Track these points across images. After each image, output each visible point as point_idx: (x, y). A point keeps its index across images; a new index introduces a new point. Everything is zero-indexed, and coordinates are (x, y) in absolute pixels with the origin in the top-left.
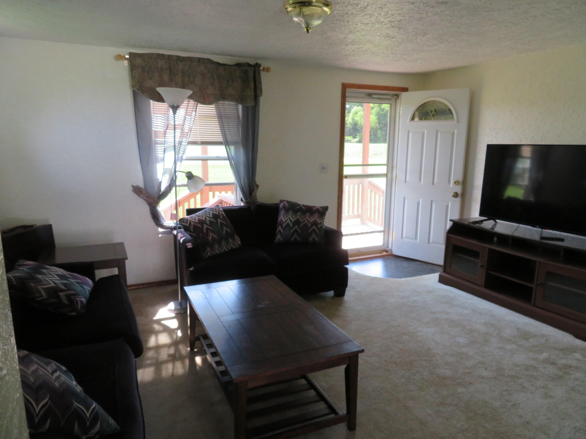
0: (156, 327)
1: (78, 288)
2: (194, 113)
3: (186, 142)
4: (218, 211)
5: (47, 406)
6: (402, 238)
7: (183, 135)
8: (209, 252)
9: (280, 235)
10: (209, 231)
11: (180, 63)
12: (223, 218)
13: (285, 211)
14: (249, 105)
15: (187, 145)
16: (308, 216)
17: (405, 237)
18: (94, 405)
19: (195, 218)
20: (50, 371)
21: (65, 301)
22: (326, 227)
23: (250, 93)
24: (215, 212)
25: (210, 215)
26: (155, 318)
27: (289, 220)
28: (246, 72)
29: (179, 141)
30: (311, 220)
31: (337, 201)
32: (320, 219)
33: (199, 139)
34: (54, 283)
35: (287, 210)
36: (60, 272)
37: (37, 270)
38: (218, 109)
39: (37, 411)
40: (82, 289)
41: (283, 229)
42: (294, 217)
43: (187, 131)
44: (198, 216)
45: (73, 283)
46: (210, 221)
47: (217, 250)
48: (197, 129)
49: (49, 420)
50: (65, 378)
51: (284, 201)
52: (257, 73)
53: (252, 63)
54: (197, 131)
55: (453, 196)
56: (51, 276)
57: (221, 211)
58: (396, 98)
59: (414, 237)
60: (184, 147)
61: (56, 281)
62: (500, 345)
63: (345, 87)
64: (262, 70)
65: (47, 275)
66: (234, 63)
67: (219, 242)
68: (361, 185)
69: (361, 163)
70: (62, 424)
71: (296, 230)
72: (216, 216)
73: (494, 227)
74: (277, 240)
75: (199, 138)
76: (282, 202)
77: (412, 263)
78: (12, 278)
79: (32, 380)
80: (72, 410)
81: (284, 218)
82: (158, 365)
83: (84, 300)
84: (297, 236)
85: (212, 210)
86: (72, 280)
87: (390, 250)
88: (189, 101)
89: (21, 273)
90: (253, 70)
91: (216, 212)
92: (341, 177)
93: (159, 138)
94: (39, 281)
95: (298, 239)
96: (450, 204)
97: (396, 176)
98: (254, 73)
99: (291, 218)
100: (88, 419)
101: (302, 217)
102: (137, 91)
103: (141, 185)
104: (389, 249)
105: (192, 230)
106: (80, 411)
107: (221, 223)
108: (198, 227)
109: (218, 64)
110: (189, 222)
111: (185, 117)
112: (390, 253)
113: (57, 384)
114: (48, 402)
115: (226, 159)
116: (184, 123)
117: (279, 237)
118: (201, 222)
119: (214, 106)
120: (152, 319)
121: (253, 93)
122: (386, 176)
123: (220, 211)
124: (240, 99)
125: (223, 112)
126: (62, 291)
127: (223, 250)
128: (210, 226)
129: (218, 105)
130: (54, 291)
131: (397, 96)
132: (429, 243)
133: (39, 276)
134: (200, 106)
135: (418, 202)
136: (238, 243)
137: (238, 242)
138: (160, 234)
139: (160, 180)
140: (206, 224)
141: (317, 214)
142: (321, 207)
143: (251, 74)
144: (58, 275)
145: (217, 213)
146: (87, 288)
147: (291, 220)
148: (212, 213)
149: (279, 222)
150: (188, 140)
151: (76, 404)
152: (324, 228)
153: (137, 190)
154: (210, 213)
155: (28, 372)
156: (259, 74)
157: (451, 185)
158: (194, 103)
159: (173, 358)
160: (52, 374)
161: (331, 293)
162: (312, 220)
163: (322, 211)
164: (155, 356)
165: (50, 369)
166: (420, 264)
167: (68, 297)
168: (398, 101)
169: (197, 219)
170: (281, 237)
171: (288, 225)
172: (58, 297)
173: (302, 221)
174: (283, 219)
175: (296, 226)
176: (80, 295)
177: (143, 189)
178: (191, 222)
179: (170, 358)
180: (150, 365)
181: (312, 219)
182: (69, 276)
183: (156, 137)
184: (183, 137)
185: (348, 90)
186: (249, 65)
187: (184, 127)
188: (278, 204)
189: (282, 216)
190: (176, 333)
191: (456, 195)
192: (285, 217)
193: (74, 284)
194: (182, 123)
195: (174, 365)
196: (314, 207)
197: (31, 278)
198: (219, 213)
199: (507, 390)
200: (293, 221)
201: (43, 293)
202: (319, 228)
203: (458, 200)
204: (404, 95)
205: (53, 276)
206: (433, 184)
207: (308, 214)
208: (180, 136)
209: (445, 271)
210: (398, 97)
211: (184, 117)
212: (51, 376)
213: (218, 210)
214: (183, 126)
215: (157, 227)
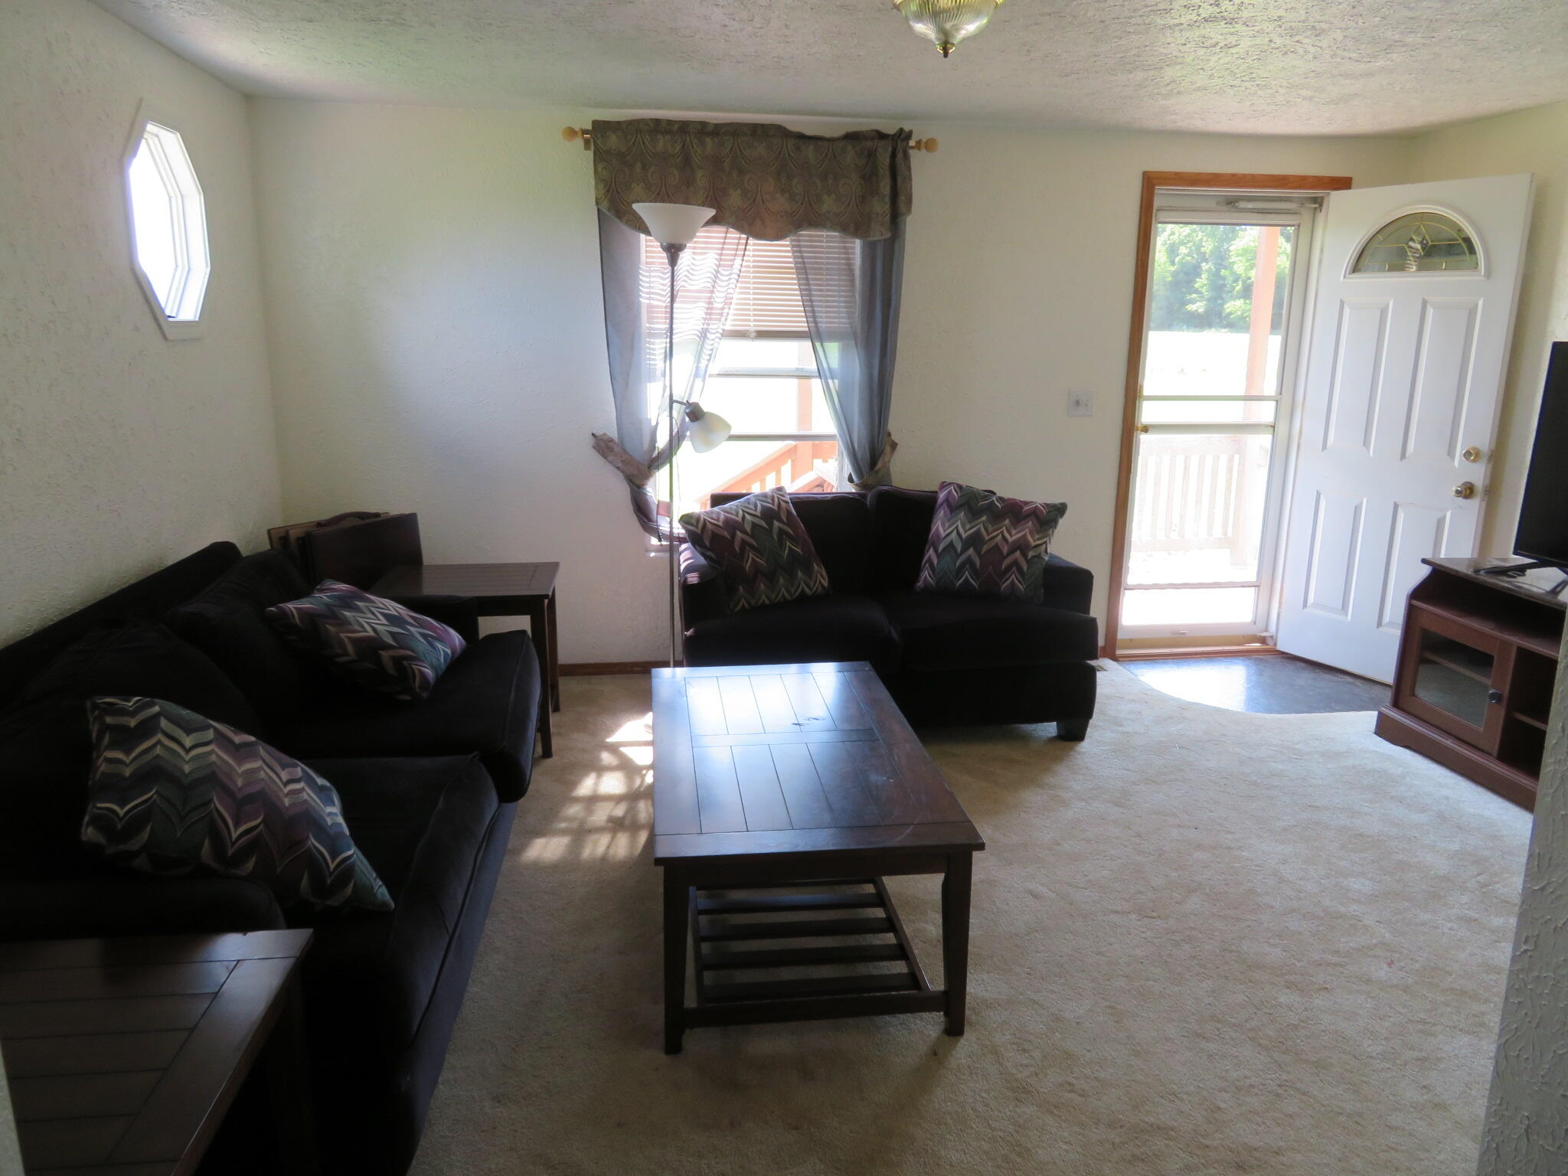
0: (606, 758)
1: (421, 645)
2: (738, 261)
3: (717, 332)
4: (779, 502)
5: (256, 832)
6: (1305, 605)
7: (710, 314)
8: (742, 599)
9: (930, 572)
10: (747, 548)
11: (708, 140)
12: (787, 519)
13: (948, 511)
14: (877, 237)
15: (720, 339)
16: (1005, 525)
17: (1315, 605)
18: (350, 853)
19: (719, 514)
20: (285, 779)
21: (390, 669)
22: (1052, 557)
23: (880, 207)
24: (770, 503)
25: (756, 510)
26: (609, 740)
27: (954, 534)
28: (871, 155)
29: (702, 329)
30: (1011, 536)
31: (1116, 492)
32: (1037, 537)
33: (752, 326)
34: (374, 630)
35: (953, 508)
36: (392, 609)
37: (346, 602)
38: (797, 250)
39: (234, 836)
40: (430, 648)
41: (938, 556)
42: (968, 527)
43: (721, 305)
44: (728, 513)
45: (412, 635)
46: (754, 525)
47: (764, 594)
48: (749, 299)
49: (254, 859)
50: (310, 796)
51: (950, 484)
52: (900, 155)
53: (890, 129)
54: (749, 304)
55: (1458, 493)
56: (371, 616)
57: (787, 502)
58: (1315, 209)
59: (1340, 607)
60: (712, 345)
61: (378, 627)
62: (1472, 914)
63: (1150, 182)
64: (912, 148)
65: (363, 612)
66: (839, 133)
67: (771, 578)
68: (1237, 457)
69: (1242, 393)
70: (279, 870)
71: (969, 560)
72: (769, 515)
73: (1558, 590)
74: (920, 584)
75: (752, 324)
76: (946, 486)
77: (1328, 677)
78: (294, 610)
79: (240, 782)
80: (304, 850)
81: (944, 527)
82: (581, 833)
83: (429, 672)
84: (970, 575)
85: (764, 499)
86: (412, 629)
87: (1272, 637)
88: (727, 233)
89: (312, 604)
90: (890, 149)
91: (773, 504)
92: (1129, 430)
93: (657, 323)
94: (343, 623)
95: (972, 584)
96: (1449, 514)
97: (1300, 433)
98: (894, 155)
99: (961, 530)
100: (331, 874)
101: (990, 528)
102: (607, 213)
103: (613, 433)
104: (1271, 634)
105: (707, 543)
106: (318, 856)
107: (781, 532)
108: (723, 537)
109: (801, 137)
110: (700, 525)
111: (717, 272)
112: (1270, 646)
113: (287, 802)
114: (260, 824)
115: (814, 375)
116: (714, 287)
117: (926, 574)
118: (731, 525)
119: (788, 243)
120: (603, 741)
121: (887, 207)
122: (1272, 429)
123: (782, 503)
124: (854, 226)
125: (810, 258)
126: (387, 647)
127: (780, 596)
128: (752, 536)
129: (798, 241)
130: (371, 647)
131: (1318, 202)
132: (1379, 624)
133: (347, 614)
134: (751, 241)
135: (1356, 508)
136: (820, 582)
137: (821, 578)
138: (654, 551)
139: (653, 423)
140: (744, 532)
141: (1030, 523)
142: (1047, 505)
143: (884, 160)
144: (385, 615)
145: (776, 508)
146: (443, 649)
147: (959, 534)
148: (762, 505)
149: (933, 536)
150: (722, 327)
151: (313, 841)
152: (1046, 558)
153: (604, 446)
154: (756, 506)
155: (237, 769)
156: (906, 157)
157: (1456, 463)
158: (738, 236)
159: (616, 825)
160: (286, 784)
161: (1050, 729)
162: (1014, 536)
163: (1049, 517)
164: (582, 815)
165: (285, 775)
166: (1349, 683)
167: (398, 661)
168: (1321, 217)
169: (722, 517)
170: (932, 576)
171: (951, 545)
172: (378, 660)
173: (987, 538)
174: (941, 529)
175: (971, 551)
176: (423, 661)
177: (615, 443)
178: (707, 523)
179: (610, 824)
180: (563, 832)
181: (1016, 534)
182: (411, 621)
183: (650, 320)
184: (711, 319)
185: (1159, 190)
186: (881, 136)
187: (714, 295)
188: (936, 492)
189: (939, 522)
190: (643, 777)
191: (1467, 491)
192: (947, 525)
193: (414, 636)
194: (709, 285)
195: (613, 838)
196: (1026, 503)
197: (331, 615)
198: (779, 505)
199: (1423, 1022)
200: (964, 536)
201: (350, 648)
202: (1029, 557)
203: (1474, 505)
204: (1336, 197)
205: (375, 616)
206: (1403, 456)
207: (1007, 522)
208: (704, 316)
209: (1396, 704)
210: (1321, 205)
211: (715, 270)
212: (282, 787)
213: (778, 498)
214: (712, 292)
215: (647, 535)
